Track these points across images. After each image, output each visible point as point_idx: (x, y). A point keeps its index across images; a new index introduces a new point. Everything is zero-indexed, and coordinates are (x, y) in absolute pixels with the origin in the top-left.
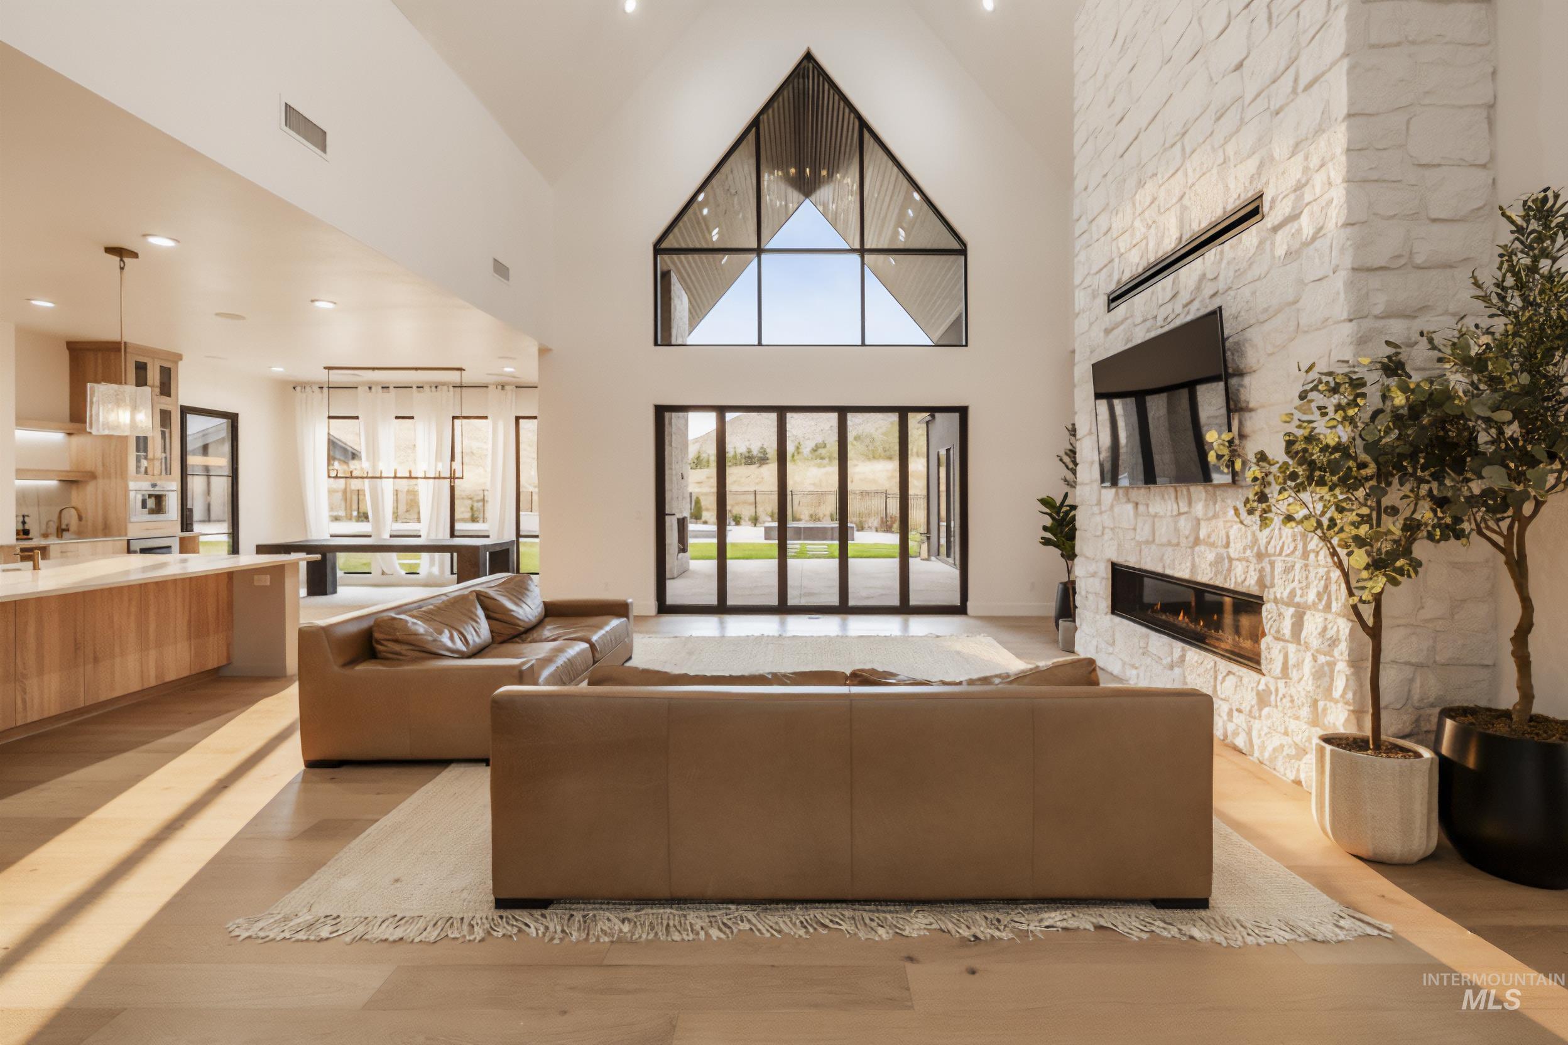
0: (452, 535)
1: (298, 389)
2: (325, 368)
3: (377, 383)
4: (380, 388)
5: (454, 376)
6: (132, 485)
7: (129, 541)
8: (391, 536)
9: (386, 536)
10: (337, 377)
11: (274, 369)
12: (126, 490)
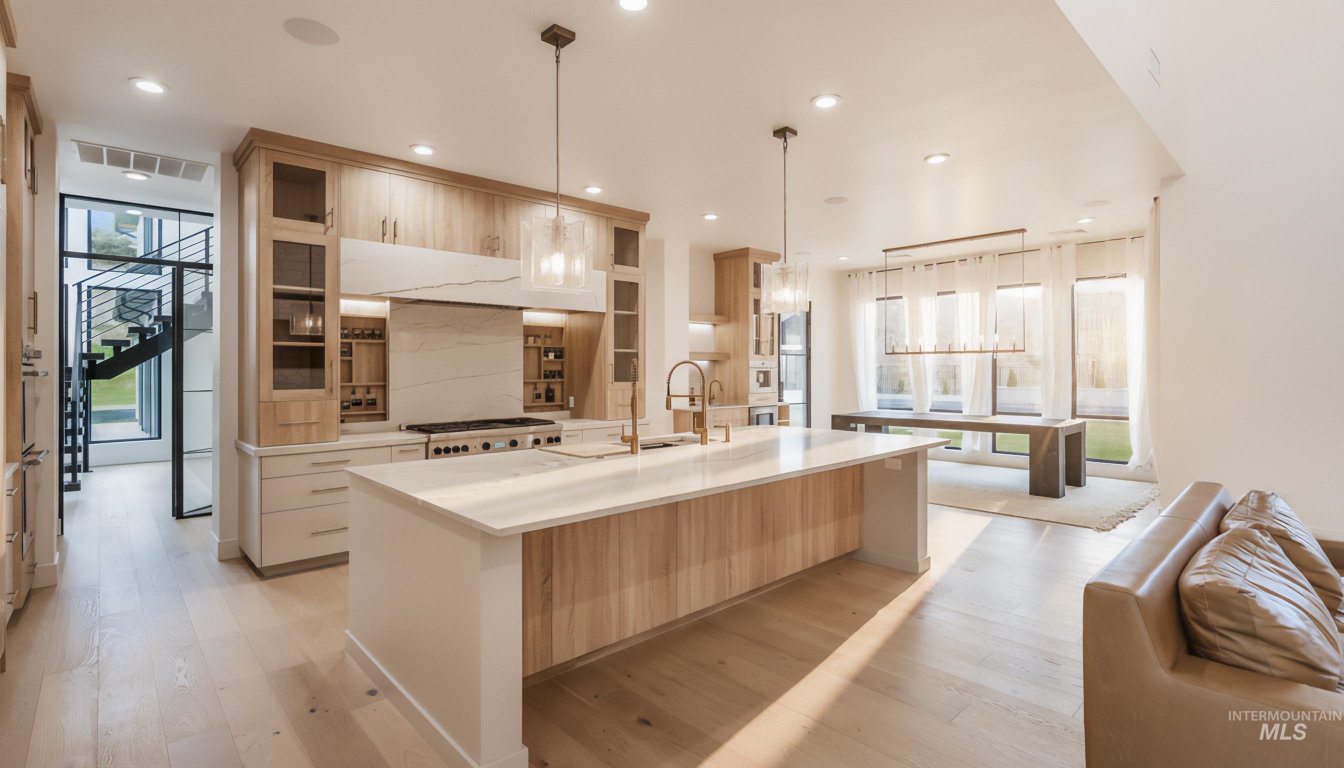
0: (994, 413)
1: (853, 276)
2: (883, 251)
3: (920, 262)
4: (923, 266)
5: (1012, 242)
6: (752, 363)
7: (749, 408)
8: (931, 410)
9: (927, 410)
10: (894, 259)
11: (841, 258)
12: (748, 367)
